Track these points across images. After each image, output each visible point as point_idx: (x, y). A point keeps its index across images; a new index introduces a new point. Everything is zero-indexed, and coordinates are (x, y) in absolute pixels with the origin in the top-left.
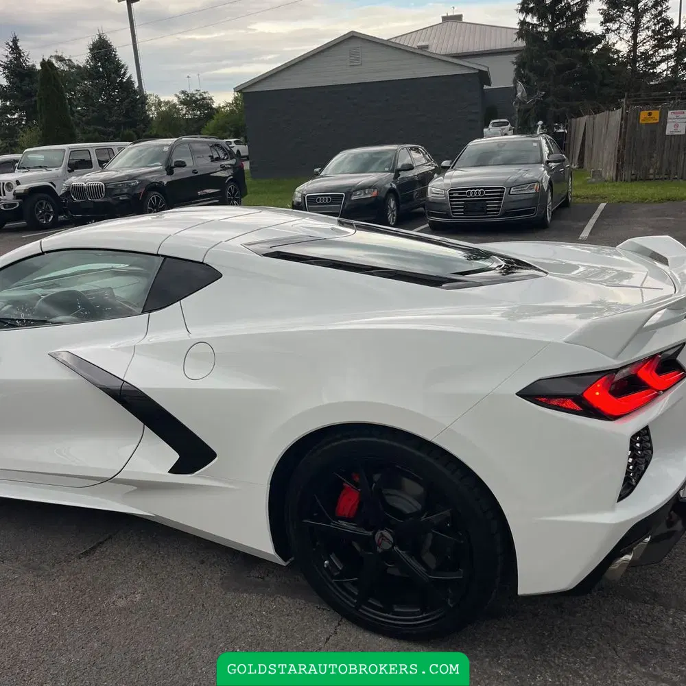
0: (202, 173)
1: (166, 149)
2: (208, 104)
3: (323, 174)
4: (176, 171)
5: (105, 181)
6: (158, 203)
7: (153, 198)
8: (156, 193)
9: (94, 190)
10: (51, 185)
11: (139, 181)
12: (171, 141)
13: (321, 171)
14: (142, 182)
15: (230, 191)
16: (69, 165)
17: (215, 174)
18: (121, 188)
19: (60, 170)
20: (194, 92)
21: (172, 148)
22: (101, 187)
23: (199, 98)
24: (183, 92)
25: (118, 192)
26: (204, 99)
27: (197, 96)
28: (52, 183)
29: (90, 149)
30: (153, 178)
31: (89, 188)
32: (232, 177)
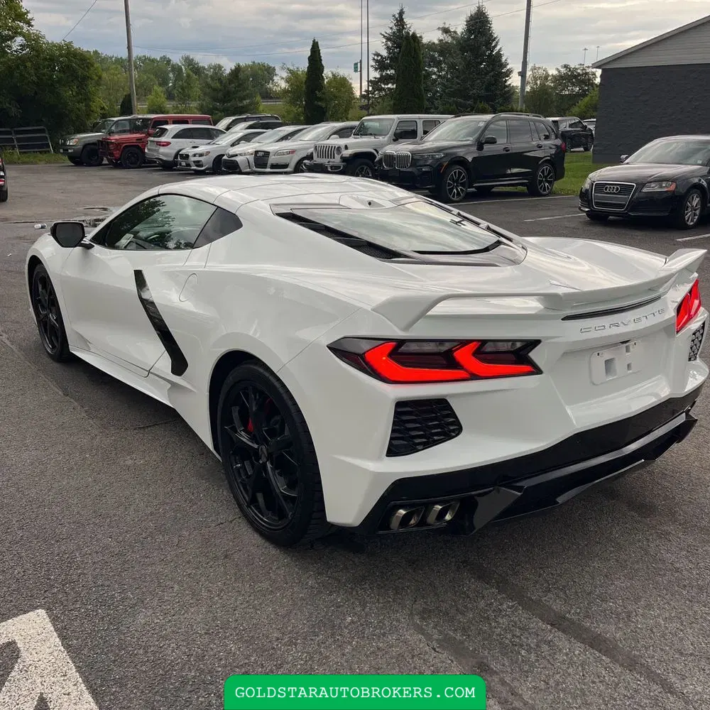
0: (514, 151)
1: (482, 124)
2: (589, 80)
3: (626, 162)
4: (486, 147)
5: (413, 153)
6: (459, 177)
7: (455, 173)
8: (458, 167)
9: (402, 158)
10: (375, 152)
11: (444, 154)
12: (488, 117)
13: (627, 158)
14: (447, 155)
15: (543, 172)
16: (395, 134)
17: (528, 154)
18: (426, 160)
19: (386, 138)
20: (577, 67)
21: (488, 124)
22: (407, 156)
23: (581, 73)
24: (566, 66)
25: (421, 163)
26: (587, 74)
27: (579, 71)
28: (375, 150)
29: (418, 121)
30: (461, 152)
31: (399, 157)
32: (549, 158)
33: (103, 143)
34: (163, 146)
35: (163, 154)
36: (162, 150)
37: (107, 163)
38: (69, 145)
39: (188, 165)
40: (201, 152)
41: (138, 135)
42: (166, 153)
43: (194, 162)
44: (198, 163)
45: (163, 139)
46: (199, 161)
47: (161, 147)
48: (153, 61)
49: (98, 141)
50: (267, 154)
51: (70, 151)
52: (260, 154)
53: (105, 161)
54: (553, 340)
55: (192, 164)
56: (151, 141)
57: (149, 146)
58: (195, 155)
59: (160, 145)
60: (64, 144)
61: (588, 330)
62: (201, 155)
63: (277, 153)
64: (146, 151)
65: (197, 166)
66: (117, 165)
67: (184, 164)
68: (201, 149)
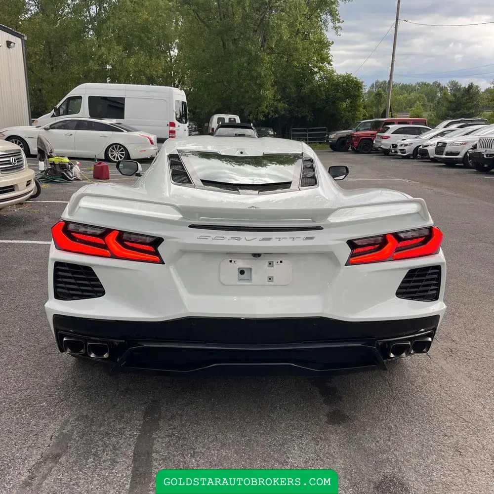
33: (350, 136)
34: (385, 139)
35: (383, 144)
36: (384, 141)
37: (351, 150)
38: (330, 138)
39: (396, 152)
40: (406, 143)
41: (372, 132)
42: (385, 144)
43: (400, 150)
44: (403, 151)
45: (386, 134)
46: (403, 150)
47: (383, 140)
48: (427, 85)
49: (347, 135)
50: (445, 144)
51: (330, 141)
52: (440, 145)
53: (350, 149)
54: (173, 240)
55: (399, 151)
56: (378, 136)
57: (376, 139)
58: (401, 145)
59: (383, 138)
60: (328, 137)
61: (206, 238)
62: (406, 145)
63: (452, 144)
64: (374, 142)
65: (402, 153)
66: (356, 151)
67: (393, 151)
68: (408, 141)
